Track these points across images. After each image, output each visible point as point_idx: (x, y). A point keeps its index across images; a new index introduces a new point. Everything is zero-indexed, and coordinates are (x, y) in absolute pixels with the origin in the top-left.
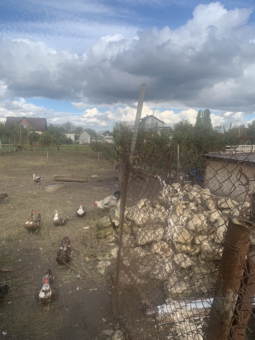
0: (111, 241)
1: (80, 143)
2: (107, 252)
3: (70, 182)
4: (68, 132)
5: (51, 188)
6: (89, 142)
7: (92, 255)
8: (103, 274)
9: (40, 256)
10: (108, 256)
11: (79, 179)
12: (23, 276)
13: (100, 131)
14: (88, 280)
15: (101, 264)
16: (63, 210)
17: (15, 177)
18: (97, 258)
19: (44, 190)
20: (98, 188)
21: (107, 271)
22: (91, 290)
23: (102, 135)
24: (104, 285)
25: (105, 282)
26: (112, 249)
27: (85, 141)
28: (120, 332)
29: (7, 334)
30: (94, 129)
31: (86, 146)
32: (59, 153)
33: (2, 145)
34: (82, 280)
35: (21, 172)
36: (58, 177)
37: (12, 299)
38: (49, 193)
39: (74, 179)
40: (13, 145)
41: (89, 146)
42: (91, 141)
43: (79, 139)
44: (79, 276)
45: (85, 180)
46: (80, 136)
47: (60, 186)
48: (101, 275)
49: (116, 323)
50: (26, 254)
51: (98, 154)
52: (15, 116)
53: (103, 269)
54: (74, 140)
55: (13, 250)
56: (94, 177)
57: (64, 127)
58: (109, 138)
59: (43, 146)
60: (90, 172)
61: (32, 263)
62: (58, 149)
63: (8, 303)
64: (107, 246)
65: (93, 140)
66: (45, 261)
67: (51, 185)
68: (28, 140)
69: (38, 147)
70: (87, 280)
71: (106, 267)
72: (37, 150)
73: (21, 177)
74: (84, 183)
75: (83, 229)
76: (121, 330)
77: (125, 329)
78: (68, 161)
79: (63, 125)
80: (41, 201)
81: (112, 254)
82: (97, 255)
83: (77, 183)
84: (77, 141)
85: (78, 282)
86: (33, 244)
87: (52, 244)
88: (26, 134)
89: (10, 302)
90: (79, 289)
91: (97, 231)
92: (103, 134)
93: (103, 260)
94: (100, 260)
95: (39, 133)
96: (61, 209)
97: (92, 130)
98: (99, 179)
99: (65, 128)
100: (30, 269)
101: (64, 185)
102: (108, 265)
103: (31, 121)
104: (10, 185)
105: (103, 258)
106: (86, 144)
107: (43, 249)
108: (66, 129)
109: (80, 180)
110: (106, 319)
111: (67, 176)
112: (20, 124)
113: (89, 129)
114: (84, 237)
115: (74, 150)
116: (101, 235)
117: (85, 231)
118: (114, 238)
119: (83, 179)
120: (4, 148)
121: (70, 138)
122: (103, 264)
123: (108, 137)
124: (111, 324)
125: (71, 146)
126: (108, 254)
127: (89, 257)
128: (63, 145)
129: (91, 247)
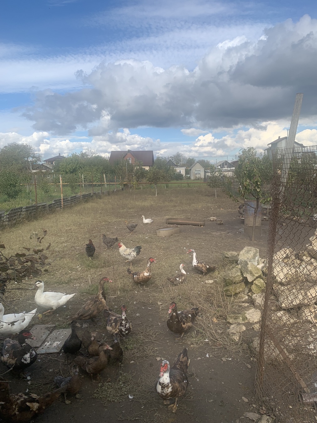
0: (243, 300)
1: (192, 178)
2: (239, 314)
3: (184, 225)
4: (177, 166)
5: (164, 232)
6: (203, 176)
7: (220, 316)
8: (237, 341)
9: (159, 312)
10: (241, 318)
11: (194, 221)
12: (143, 333)
13: (216, 162)
14: (219, 347)
15: (233, 329)
16: (180, 258)
17: (123, 219)
18: (228, 321)
19: (156, 235)
20: (219, 234)
21: (243, 338)
22: (224, 359)
23: (219, 167)
24: (240, 355)
25: (241, 352)
26: (247, 311)
27: (198, 176)
28: (268, 418)
29: (134, 398)
30: (208, 160)
31: (199, 181)
32: (168, 191)
33: (108, 183)
34: (211, 346)
35: (129, 214)
36: (171, 219)
37: (134, 358)
38: (162, 238)
39: (189, 222)
40: (119, 183)
41: (203, 181)
42: (205, 175)
43: (191, 173)
44: (207, 340)
45: (201, 223)
46: (192, 170)
47: (173, 230)
48: (235, 342)
49: (262, 406)
50: (143, 308)
51: (215, 190)
52: (119, 150)
53: (236, 335)
54: (184, 175)
55: (129, 302)
56: (212, 219)
57: (173, 159)
58: (228, 170)
59: (151, 184)
60: (207, 213)
61: (151, 320)
62: (167, 187)
63: (131, 363)
64: (240, 306)
65: (207, 174)
66: (166, 318)
67: (164, 228)
68: (135, 177)
69: (144, 185)
70: (217, 346)
71: (240, 333)
72: (144, 189)
73: (130, 219)
74: (201, 227)
75: (206, 283)
76: (269, 416)
77: (274, 415)
78: (179, 200)
79: (172, 157)
80: (154, 247)
81: (247, 316)
82: (228, 317)
83: (192, 226)
84: (189, 176)
85: (207, 348)
86: (150, 297)
87: (171, 298)
88: (132, 171)
89: (133, 362)
90: (209, 356)
91: (224, 286)
92: (220, 165)
93: (236, 323)
94: (231, 322)
95: (145, 169)
96: (177, 258)
97: (206, 161)
98: (219, 222)
99: (175, 161)
100: (150, 327)
101: (179, 228)
102: (242, 331)
103: (137, 155)
104: (119, 228)
105: (235, 321)
106: (198, 179)
107: (162, 303)
108: (175, 163)
109: (196, 222)
110: (247, 398)
111: (180, 218)
112: (125, 159)
113: (202, 160)
114: (208, 293)
115: (185, 187)
116: (230, 292)
117: (208, 285)
118: (247, 297)
119: (199, 221)
120: (110, 186)
121: (180, 172)
122: (237, 328)
123: (226, 168)
124: (254, 406)
125: (182, 182)
126: (241, 316)
127: (217, 318)
128: (172, 182)
129: (219, 306)
